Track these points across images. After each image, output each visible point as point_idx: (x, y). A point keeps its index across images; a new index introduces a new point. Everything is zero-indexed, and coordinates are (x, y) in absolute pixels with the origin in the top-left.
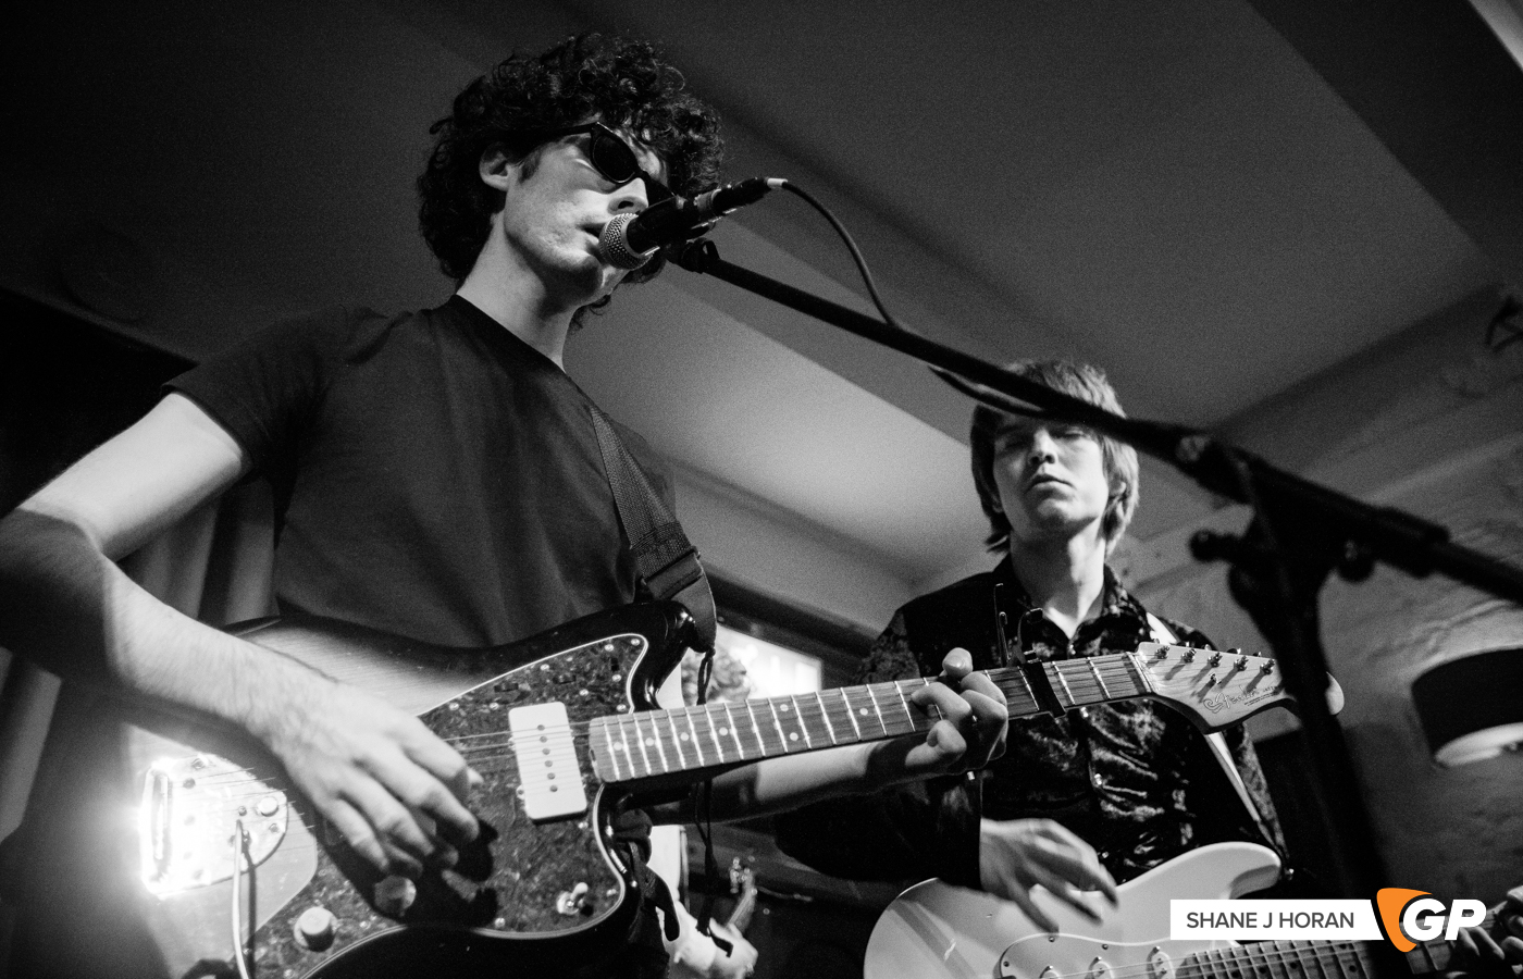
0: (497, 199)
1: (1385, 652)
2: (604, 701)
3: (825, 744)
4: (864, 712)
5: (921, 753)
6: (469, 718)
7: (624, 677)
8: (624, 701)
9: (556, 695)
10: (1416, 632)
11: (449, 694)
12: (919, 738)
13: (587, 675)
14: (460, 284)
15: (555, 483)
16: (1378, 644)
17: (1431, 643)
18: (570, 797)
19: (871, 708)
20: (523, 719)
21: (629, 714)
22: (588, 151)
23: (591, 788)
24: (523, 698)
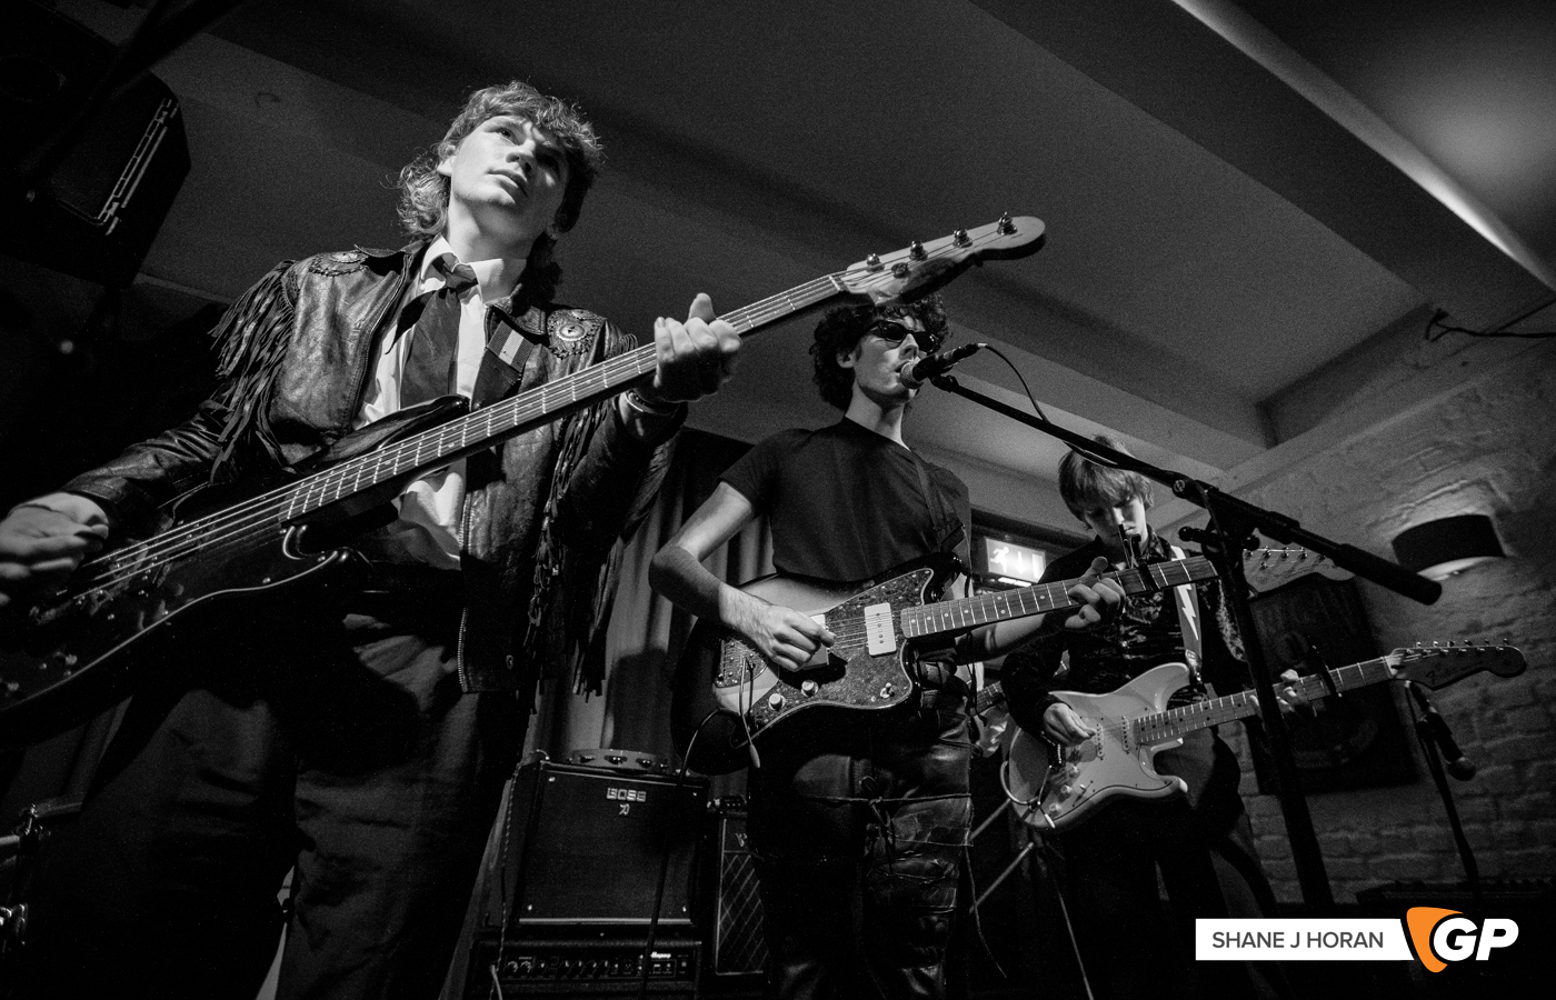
0: (850, 373)
1: (1375, 524)
2: (911, 600)
3: (1020, 614)
4: (1042, 597)
5: (1074, 621)
6: (847, 612)
7: (921, 589)
8: (920, 600)
9: (886, 600)
10: (1395, 510)
11: (837, 603)
12: (1075, 611)
13: (903, 590)
14: (846, 412)
15: (892, 499)
16: (1371, 519)
17: (1404, 517)
18: (890, 645)
19: (1047, 596)
20: (869, 611)
21: (922, 607)
22: (880, 334)
23: (899, 643)
24: (872, 602)
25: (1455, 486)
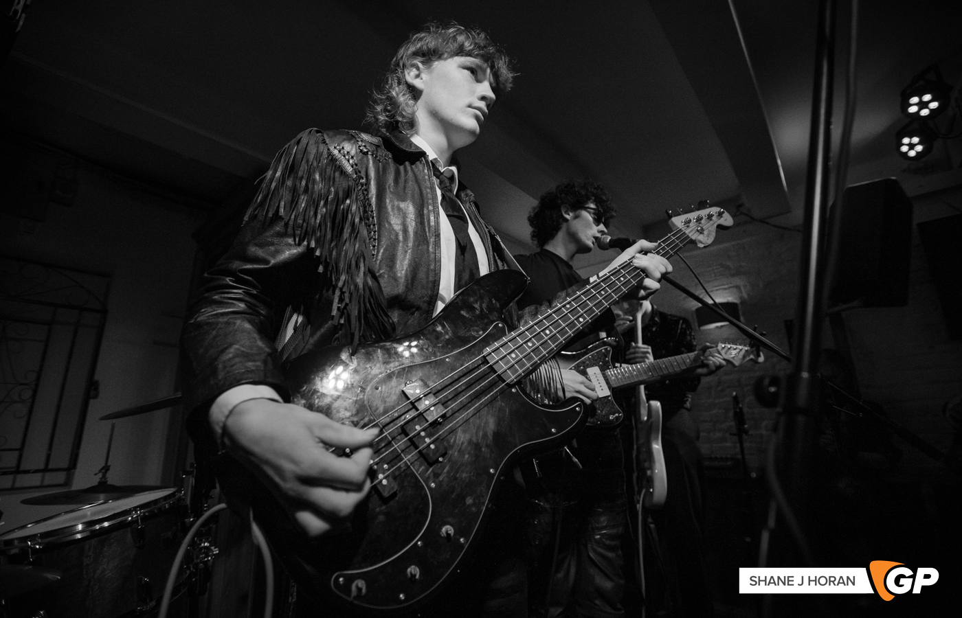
7: (609, 359)
13: (600, 359)
25: (726, 286)
